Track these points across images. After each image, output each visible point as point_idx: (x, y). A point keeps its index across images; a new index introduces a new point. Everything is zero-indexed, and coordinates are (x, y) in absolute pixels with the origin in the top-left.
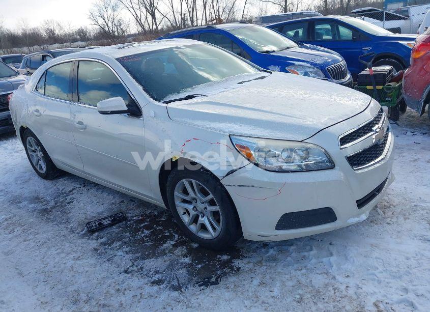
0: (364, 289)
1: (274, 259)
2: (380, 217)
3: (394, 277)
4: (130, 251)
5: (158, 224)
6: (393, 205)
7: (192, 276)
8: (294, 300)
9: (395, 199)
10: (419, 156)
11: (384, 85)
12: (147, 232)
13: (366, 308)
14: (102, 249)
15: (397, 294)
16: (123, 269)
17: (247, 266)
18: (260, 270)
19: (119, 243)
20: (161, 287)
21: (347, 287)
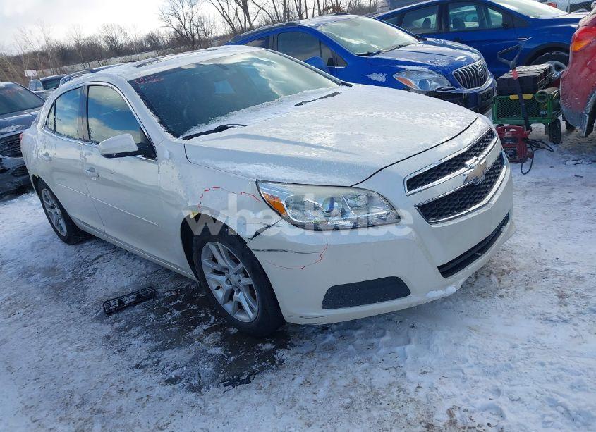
0: (440, 390)
1: (331, 348)
2: (492, 287)
3: (487, 373)
4: (149, 339)
5: (193, 302)
6: (515, 269)
7: (219, 372)
8: (342, 406)
9: (521, 260)
10: (573, 196)
11: (534, 93)
12: (177, 313)
13: (436, 417)
14: (116, 337)
15: (485, 397)
16: (135, 362)
17: (293, 358)
18: (308, 362)
19: (139, 328)
20: (176, 387)
21: (418, 387)
